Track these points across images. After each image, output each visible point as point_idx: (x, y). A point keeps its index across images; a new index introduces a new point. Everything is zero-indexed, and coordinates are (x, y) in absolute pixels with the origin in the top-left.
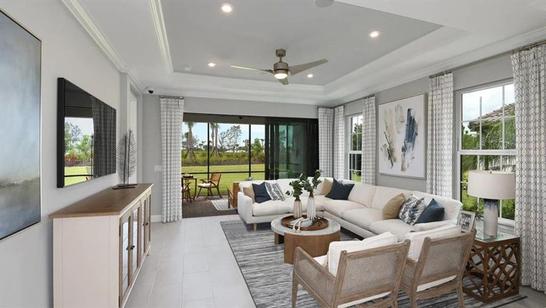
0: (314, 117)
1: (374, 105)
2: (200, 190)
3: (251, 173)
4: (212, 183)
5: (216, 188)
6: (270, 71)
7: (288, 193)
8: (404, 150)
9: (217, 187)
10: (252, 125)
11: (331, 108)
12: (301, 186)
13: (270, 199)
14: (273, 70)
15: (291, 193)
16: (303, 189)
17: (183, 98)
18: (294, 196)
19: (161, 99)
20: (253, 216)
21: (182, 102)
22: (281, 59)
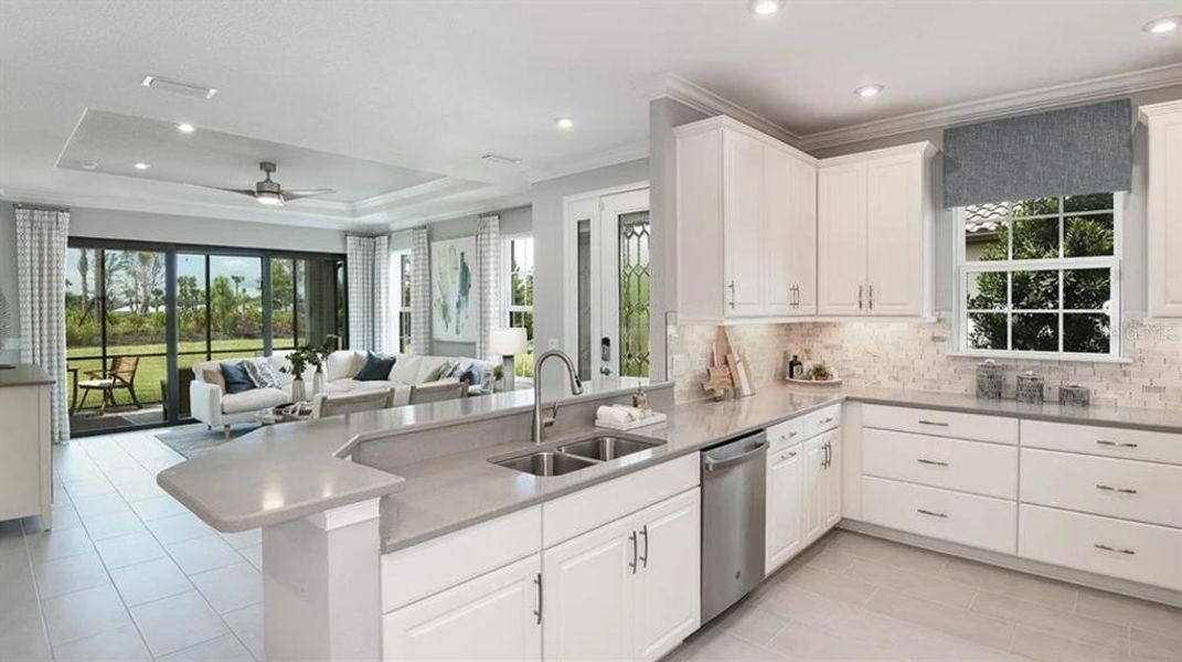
0: (338, 250)
1: (426, 241)
2: (86, 393)
3: (212, 355)
4: (116, 377)
5: (126, 389)
6: (251, 193)
7: (283, 370)
8: (458, 305)
9: (130, 386)
10: (211, 257)
11: (369, 237)
12: (303, 359)
13: (255, 387)
14: (255, 190)
15: (288, 369)
16: (306, 362)
17: (67, 210)
18: (293, 373)
19: (17, 210)
20: (223, 413)
21: (65, 218)
22: (268, 175)
